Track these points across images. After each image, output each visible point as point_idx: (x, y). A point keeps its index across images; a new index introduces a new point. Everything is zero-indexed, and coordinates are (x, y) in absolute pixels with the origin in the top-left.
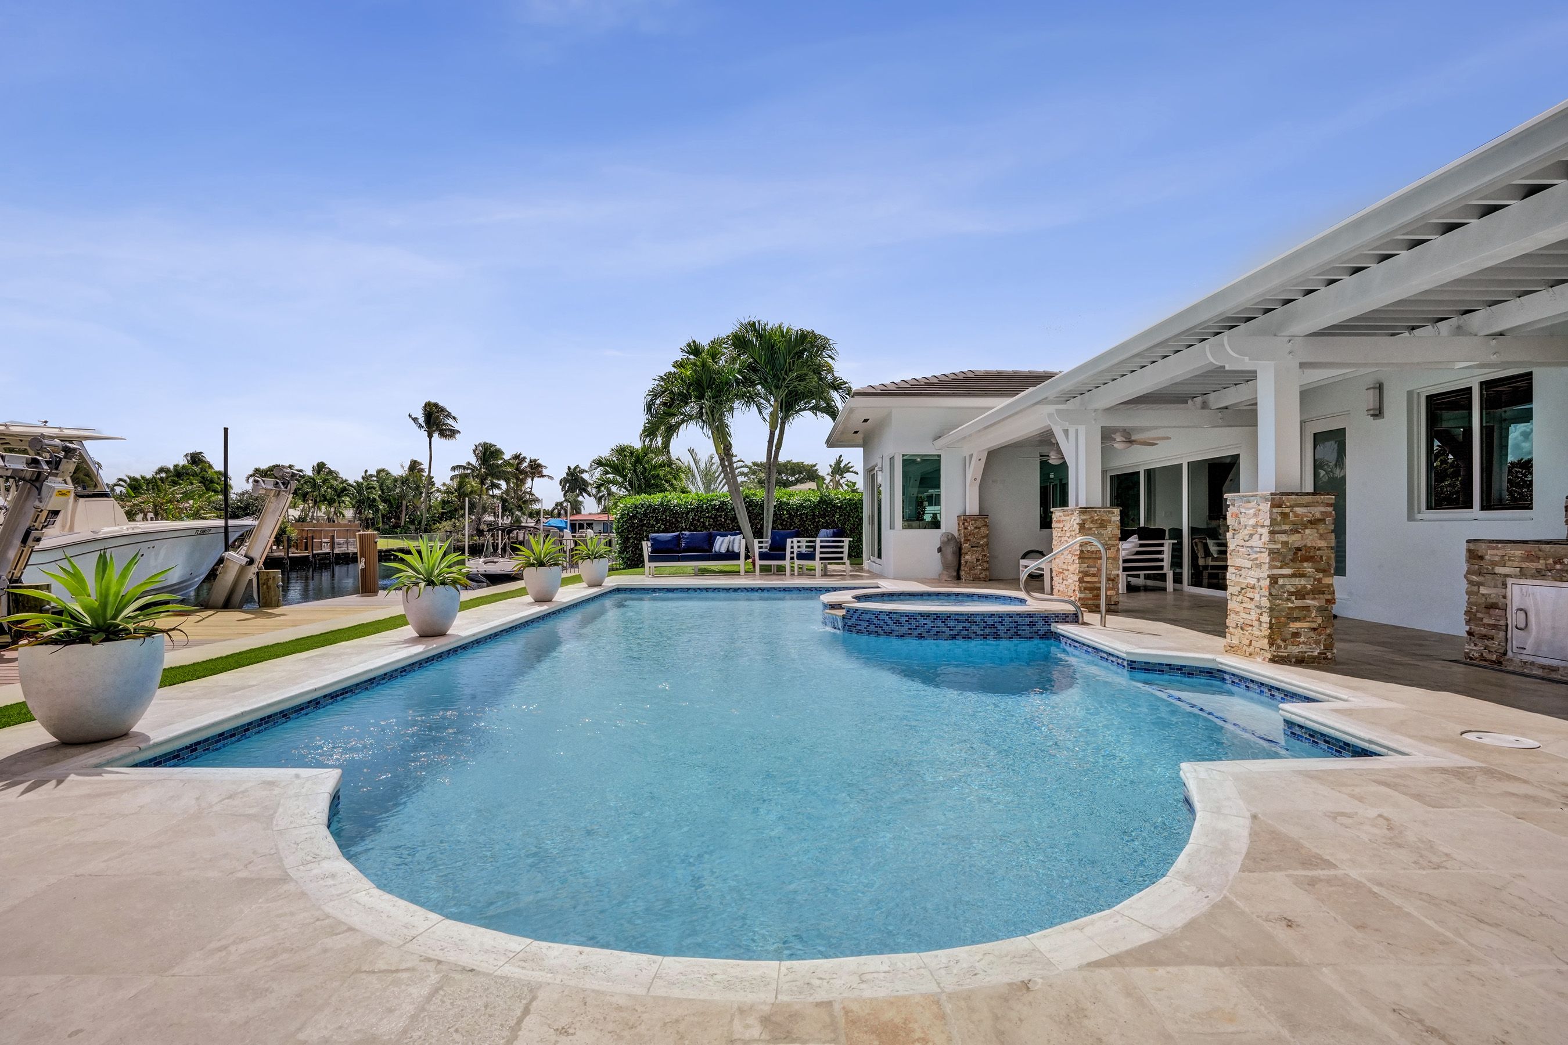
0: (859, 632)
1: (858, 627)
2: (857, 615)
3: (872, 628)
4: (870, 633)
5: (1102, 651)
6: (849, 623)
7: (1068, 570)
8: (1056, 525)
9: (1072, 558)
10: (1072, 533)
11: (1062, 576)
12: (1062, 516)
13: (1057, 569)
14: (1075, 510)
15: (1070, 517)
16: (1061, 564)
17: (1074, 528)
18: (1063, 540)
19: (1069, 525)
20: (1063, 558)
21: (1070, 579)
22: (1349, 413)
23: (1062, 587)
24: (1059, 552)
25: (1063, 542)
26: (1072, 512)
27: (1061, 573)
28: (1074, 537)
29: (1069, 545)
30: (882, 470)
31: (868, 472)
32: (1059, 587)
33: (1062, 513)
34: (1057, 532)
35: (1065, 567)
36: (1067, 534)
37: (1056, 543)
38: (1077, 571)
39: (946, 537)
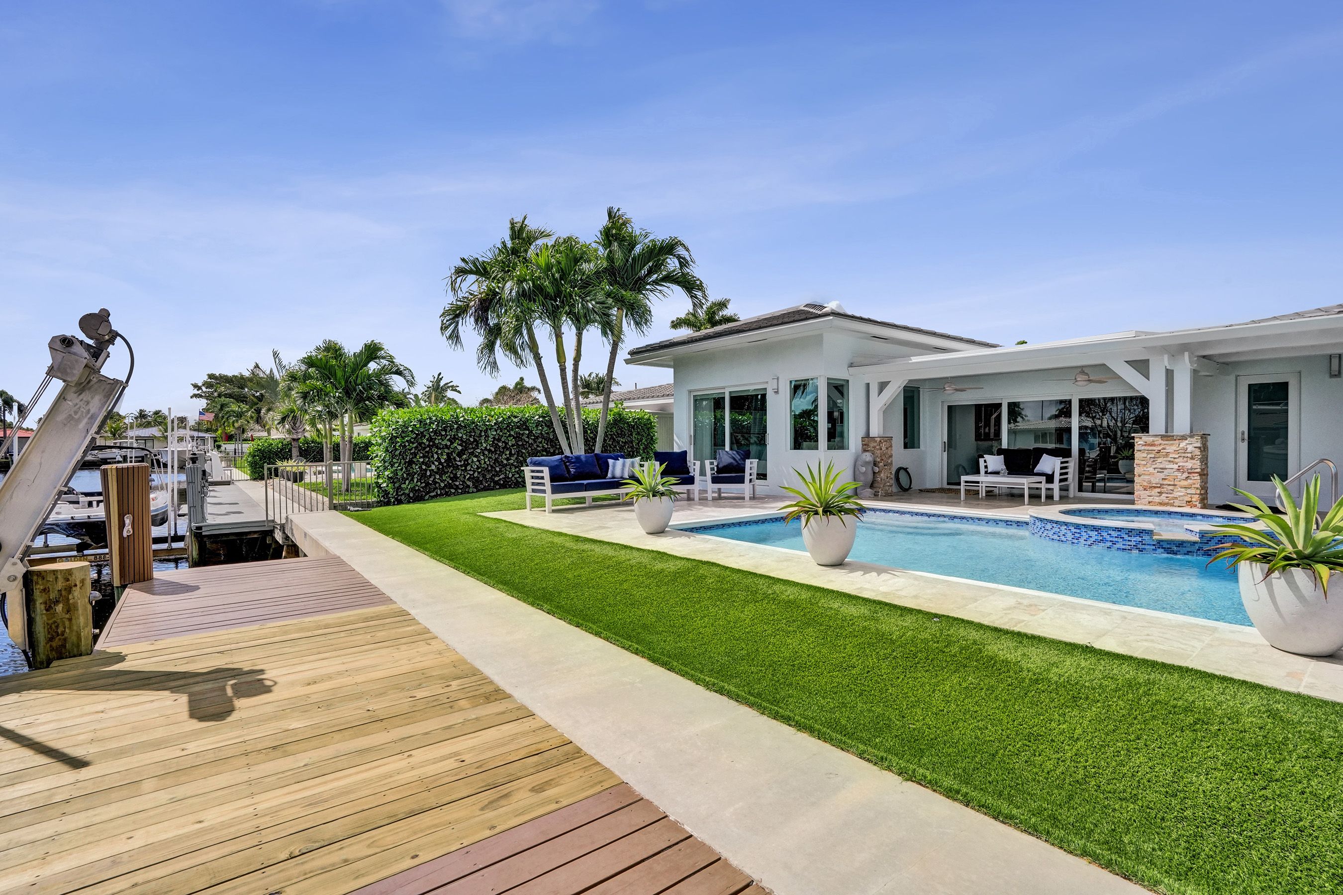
7: (1174, 485)
8: (1143, 448)
9: (1186, 475)
10: (1186, 455)
11: (1159, 490)
12: (1159, 441)
13: (1145, 484)
14: (1191, 436)
15: (1177, 442)
16: (1156, 479)
17: (1189, 450)
18: (1159, 460)
19: (1175, 448)
20: (1162, 475)
21: (1179, 493)
22: (1300, 372)
23: (1157, 500)
24: (1151, 470)
25: (1162, 462)
26: (1183, 438)
27: (1155, 487)
28: (1192, 458)
29: (1181, 464)
30: (777, 392)
31: (690, 392)
32: (1151, 499)
33: (1159, 439)
34: (1148, 454)
35: (1166, 482)
36: (1171, 456)
37: (1144, 462)
38: (1198, 486)
39: (868, 457)
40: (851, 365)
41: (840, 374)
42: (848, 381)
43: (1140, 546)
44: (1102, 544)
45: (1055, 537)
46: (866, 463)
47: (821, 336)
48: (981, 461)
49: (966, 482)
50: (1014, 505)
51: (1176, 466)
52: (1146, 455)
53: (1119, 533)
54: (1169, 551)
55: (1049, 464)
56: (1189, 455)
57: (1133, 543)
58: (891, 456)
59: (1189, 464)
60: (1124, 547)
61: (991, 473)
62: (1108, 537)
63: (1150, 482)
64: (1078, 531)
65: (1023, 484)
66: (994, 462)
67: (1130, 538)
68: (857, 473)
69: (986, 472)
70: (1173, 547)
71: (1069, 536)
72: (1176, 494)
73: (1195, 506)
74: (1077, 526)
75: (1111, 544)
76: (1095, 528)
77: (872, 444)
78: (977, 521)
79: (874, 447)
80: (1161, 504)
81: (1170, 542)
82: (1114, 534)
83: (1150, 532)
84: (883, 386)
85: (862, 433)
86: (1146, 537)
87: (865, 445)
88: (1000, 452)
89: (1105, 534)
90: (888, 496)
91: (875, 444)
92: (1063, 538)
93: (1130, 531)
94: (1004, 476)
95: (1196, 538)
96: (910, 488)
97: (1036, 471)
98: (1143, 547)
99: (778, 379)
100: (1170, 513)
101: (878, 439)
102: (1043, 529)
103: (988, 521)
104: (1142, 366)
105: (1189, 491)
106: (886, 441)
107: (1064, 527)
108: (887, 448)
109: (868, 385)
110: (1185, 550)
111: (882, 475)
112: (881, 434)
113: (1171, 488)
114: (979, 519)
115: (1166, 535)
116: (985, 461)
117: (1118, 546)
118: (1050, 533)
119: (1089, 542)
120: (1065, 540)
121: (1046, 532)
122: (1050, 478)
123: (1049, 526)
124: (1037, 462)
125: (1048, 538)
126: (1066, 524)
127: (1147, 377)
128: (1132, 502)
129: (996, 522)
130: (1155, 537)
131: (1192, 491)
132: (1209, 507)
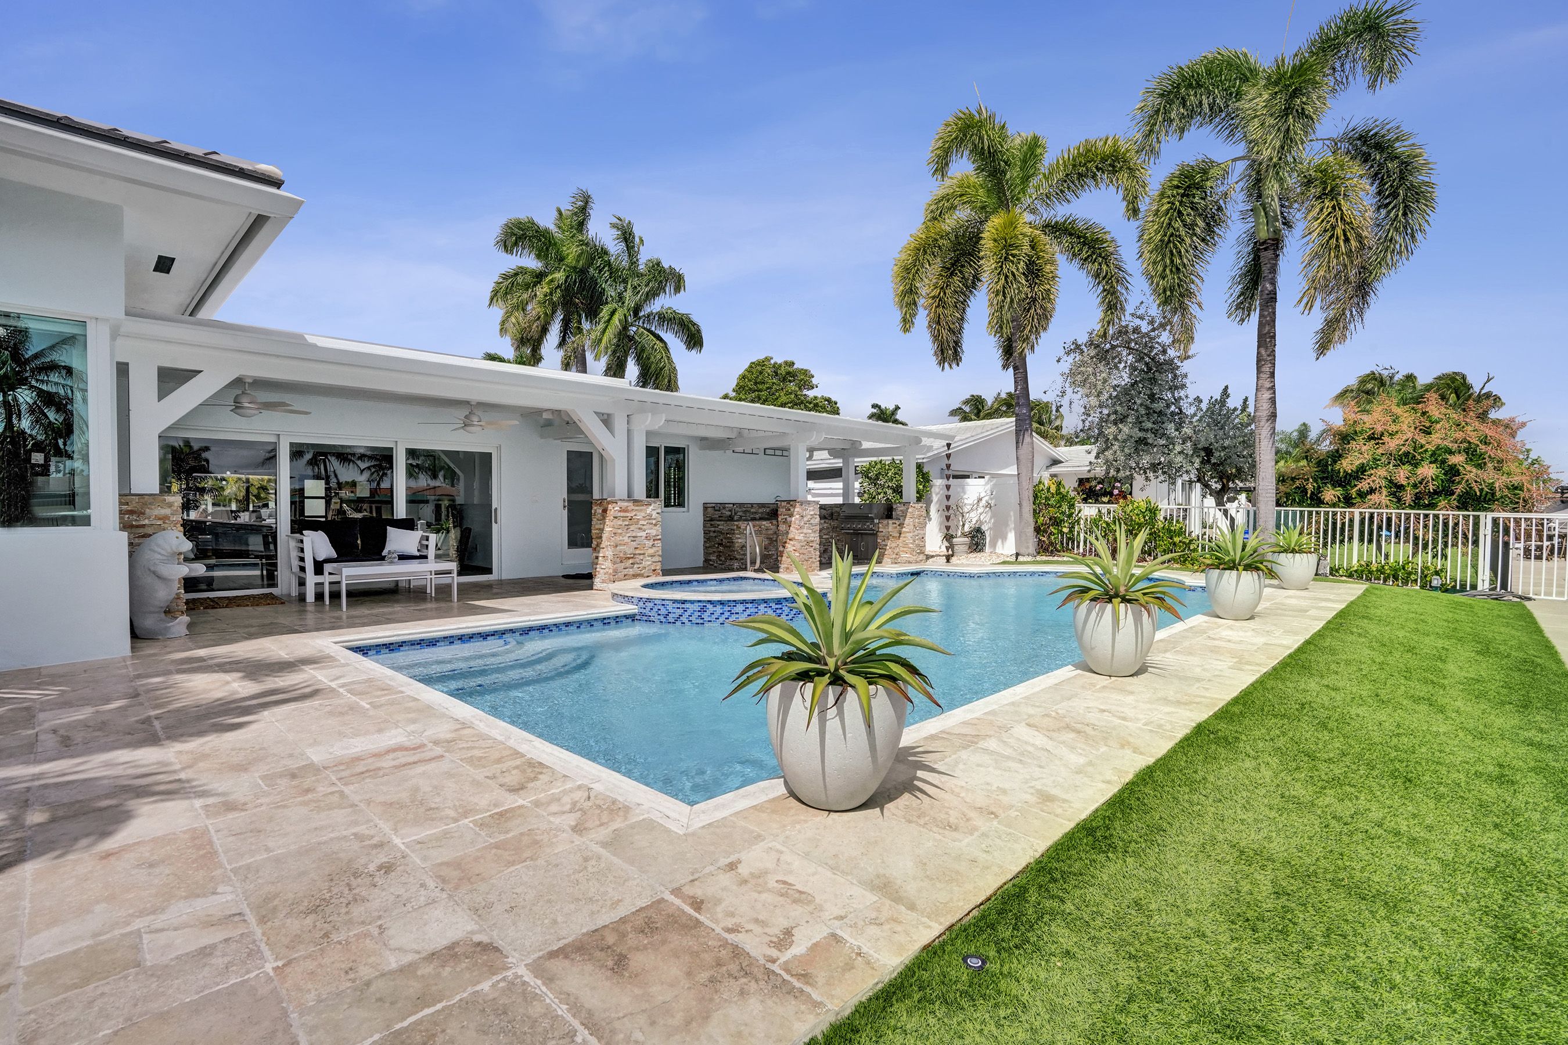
8: (620, 514)
9: (652, 542)
10: (651, 521)
11: (631, 561)
12: (631, 506)
13: (622, 555)
14: (654, 502)
16: (629, 550)
18: (632, 528)
19: (643, 514)
20: (634, 545)
21: (647, 562)
23: (631, 572)
24: (626, 539)
25: (634, 530)
26: (649, 503)
27: (629, 558)
28: (655, 525)
29: (648, 531)
32: (626, 572)
33: (630, 504)
34: (624, 521)
35: (637, 552)
36: (641, 522)
37: (620, 531)
38: (660, 553)
51: (644, 534)
52: (620, 522)
59: (653, 532)
63: (625, 553)
72: (645, 564)
73: (660, 574)
78: (564, 628)
87: (131, 512)
91: (167, 511)
104: (607, 420)
105: (655, 560)
113: (641, 557)
127: (613, 435)
131: (657, 559)
132: (665, 572)
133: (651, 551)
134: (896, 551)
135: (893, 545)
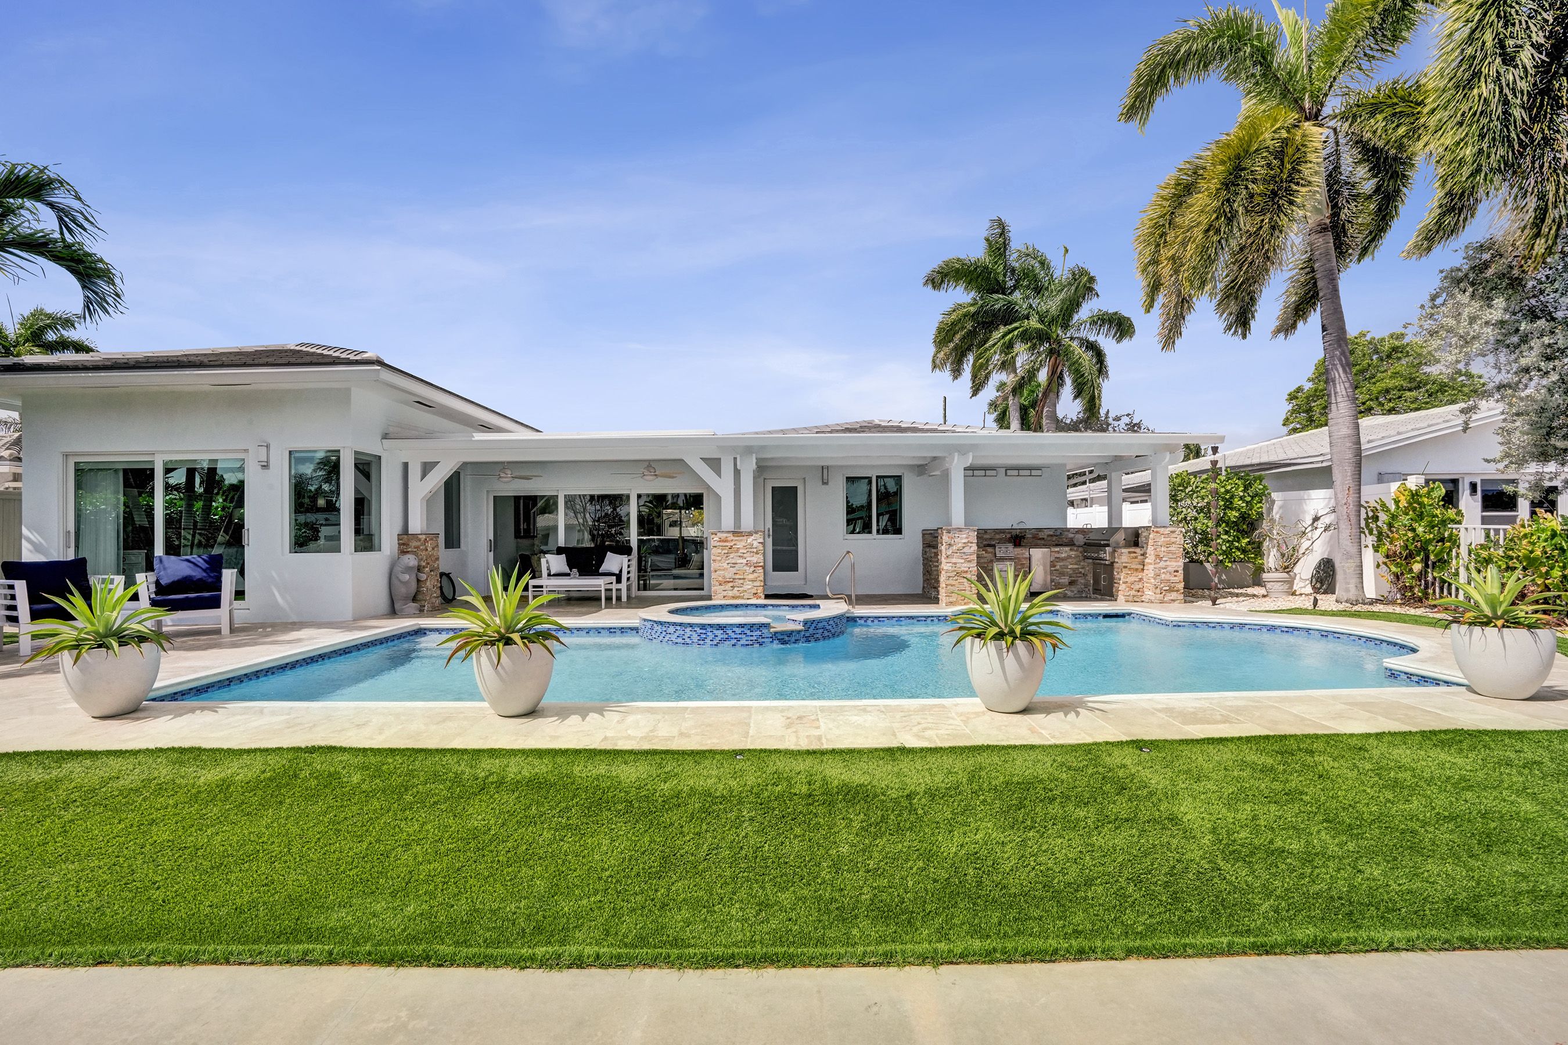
0: (817, 640)
1: (815, 636)
2: (814, 625)
3: (826, 634)
4: (824, 638)
5: (918, 617)
6: (807, 634)
7: (744, 579)
8: (718, 544)
9: (752, 569)
10: (752, 550)
11: (731, 584)
12: (730, 536)
13: (720, 579)
14: (756, 533)
15: (745, 538)
16: (729, 575)
17: (754, 546)
18: (732, 556)
19: (744, 544)
20: (734, 570)
21: (748, 586)
22: (804, 479)
23: (730, 594)
24: (725, 565)
25: (733, 558)
26: (750, 534)
27: (729, 582)
28: (757, 553)
29: (748, 559)
30: (266, 466)
31: (66, 456)
32: (725, 593)
33: (730, 535)
34: (722, 550)
35: (737, 576)
36: (741, 551)
37: (719, 558)
38: (762, 578)
39: (411, 560)
40: (385, 436)
41: (372, 446)
42: (380, 457)
43: (761, 640)
44: (727, 643)
45: (680, 640)
46: (408, 569)
47: (348, 391)
48: (543, 561)
49: (534, 587)
50: (593, 609)
51: (744, 561)
52: (720, 551)
53: (743, 629)
54: (783, 642)
55: (613, 562)
56: (755, 550)
57: (755, 638)
58: (437, 559)
59: (755, 559)
60: (747, 643)
61: (554, 575)
62: (733, 635)
63: (724, 577)
64: (704, 631)
65: (600, 586)
66: (556, 562)
67: (751, 634)
68: (394, 581)
69: (549, 575)
70: (785, 638)
71: (695, 637)
72: (746, 587)
73: (760, 597)
74: (703, 626)
75: (735, 641)
76: (720, 627)
77: (414, 544)
79: (417, 547)
80: (733, 597)
81: (782, 633)
82: (738, 630)
83: (766, 626)
84: (427, 468)
85: (398, 528)
86: (765, 631)
87: (404, 544)
88: (560, 551)
89: (729, 632)
90: (436, 611)
91: (418, 544)
92: (688, 641)
93: (751, 627)
94: (575, 578)
95: (800, 627)
96: (454, 599)
97: (601, 570)
98: (763, 640)
99: (268, 447)
100: (747, 606)
101: (424, 537)
102: (664, 633)
103: (588, 631)
104: (714, 464)
105: (756, 584)
106: (432, 539)
107: (688, 630)
108: (433, 549)
109: (406, 465)
110: (793, 639)
111: (428, 583)
112: (425, 530)
113: (741, 581)
114: (579, 629)
115: (779, 627)
116: (547, 562)
117: (743, 642)
118: (674, 637)
119: (715, 642)
120: (690, 642)
121: (668, 636)
122: (619, 579)
123: (671, 629)
124: (601, 561)
125: (670, 642)
126: (691, 625)
127: (720, 476)
128: (709, 598)
129: (598, 631)
130: (772, 630)
131: (758, 584)
132: (767, 597)
133: (751, 577)
134: (1137, 587)
135: (1131, 579)
